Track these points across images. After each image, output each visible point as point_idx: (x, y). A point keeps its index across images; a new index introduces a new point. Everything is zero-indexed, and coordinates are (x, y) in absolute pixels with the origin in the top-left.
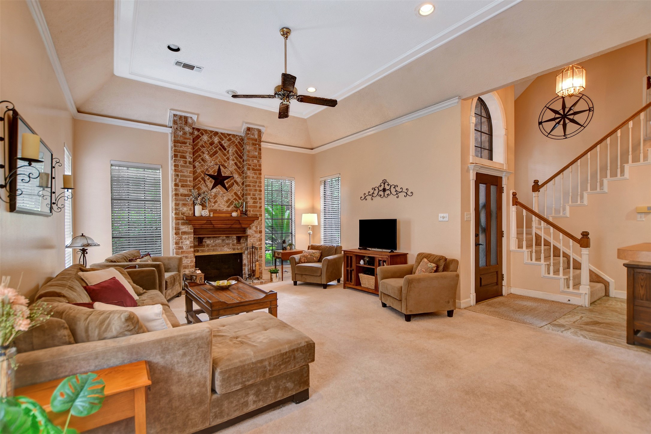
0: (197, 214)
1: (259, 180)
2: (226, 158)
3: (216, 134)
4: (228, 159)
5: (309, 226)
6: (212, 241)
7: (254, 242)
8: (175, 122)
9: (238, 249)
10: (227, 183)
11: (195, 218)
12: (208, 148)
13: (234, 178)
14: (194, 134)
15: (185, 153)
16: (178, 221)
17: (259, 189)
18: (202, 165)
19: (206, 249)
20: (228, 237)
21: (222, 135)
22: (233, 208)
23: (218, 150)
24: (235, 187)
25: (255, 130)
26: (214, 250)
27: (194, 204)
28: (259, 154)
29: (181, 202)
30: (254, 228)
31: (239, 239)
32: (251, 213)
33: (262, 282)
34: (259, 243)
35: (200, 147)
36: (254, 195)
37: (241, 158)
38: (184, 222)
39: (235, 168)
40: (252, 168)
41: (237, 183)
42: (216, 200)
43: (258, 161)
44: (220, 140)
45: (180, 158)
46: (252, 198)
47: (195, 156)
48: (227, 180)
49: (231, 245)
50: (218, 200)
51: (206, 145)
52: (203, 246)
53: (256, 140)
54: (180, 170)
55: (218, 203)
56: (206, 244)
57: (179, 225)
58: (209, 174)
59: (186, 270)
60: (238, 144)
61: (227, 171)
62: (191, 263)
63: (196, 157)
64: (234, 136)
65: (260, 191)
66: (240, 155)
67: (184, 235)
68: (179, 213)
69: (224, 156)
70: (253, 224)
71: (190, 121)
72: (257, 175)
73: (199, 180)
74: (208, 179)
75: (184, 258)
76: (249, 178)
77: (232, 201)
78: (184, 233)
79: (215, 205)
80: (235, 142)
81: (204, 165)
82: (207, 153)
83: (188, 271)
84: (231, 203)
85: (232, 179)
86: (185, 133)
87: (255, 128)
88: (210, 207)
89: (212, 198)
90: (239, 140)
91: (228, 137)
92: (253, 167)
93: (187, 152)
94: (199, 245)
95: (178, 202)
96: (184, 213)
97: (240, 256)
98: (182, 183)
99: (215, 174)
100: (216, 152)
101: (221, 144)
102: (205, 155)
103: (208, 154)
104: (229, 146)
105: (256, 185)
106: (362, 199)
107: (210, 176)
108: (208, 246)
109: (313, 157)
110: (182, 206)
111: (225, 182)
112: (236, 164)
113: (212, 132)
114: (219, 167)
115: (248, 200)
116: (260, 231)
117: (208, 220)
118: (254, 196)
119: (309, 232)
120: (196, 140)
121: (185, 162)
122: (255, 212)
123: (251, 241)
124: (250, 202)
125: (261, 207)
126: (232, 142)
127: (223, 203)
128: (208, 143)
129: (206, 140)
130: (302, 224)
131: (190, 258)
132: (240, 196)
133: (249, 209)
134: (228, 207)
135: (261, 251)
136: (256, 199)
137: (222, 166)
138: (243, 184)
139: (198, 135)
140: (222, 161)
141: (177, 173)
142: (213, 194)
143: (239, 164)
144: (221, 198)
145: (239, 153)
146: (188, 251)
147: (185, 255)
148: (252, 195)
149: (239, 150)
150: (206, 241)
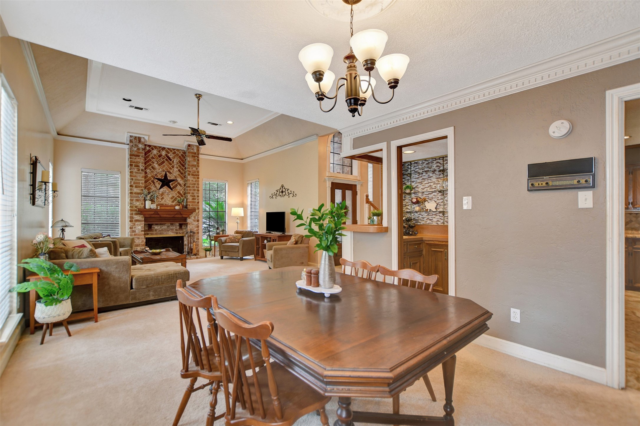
0: (147, 207)
1: (198, 183)
3: (164, 149)
4: (173, 167)
5: (237, 217)
6: (159, 227)
7: (192, 228)
8: (131, 141)
9: (180, 233)
10: (172, 184)
11: (146, 210)
12: (157, 159)
13: (177, 181)
14: (146, 149)
15: (138, 163)
16: (132, 212)
17: (197, 189)
18: (152, 171)
19: (154, 232)
20: (172, 224)
21: (169, 150)
22: (176, 203)
23: (165, 161)
24: (179, 188)
25: (194, 146)
26: (160, 234)
27: (145, 200)
28: (197, 163)
29: (135, 199)
30: (193, 218)
31: (181, 226)
32: (190, 207)
33: (198, 257)
34: (197, 229)
35: (151, 159)
36: (193, 193)
37: (183, 166)
38: (137, 213)
39: (178, 174)
40: (192, 174)
41: (180, 185)
42: (163, 197)
43: (197, 169)
44: (166, 153)
45: (135, 166)
46: (191, 195)
48: (172, 183)
49: (174, 230)
50: (164, 197)
51: (156, 157)
52: (152, 231)
53: (195, 153)
54: (134, 175)
55: (165, 199)
56: (154, 229)
57: (133, 215)
58: (157, 178)
59: (138, 247)
60: (181, 156)
61: (172, 176)
62: (141, 242)
63: (148, 165)
64: (178, 150)
65: (198, 191)
66: (182, 164)
67: (137, 222)
68: (133, 206)
69: (169, 165)
70: (192, 215)
71: (142, 140)
72: (195, 178)
73: (149, 182)
74: (157, 182)
75: (137, 239)
76: (189, 181)
77: (176, 198)
78: (137, 221)
79: (162, 200)
80: (179, 155)
81: (154, 172)
82: (156, 162)
83: (139, 248)
84: (175, 199)
85: (176, 182)
86: (139, 149)
87: (194, 145)
88: (158, 202)
89: (159, 196)
90: (182, 153)
91: (173, 151)
92: (192, 173)
93: (140, 162)
94: (148, 230)
95: (132, 198)
96: (137, 206)
97: (182, 238)
98: (136, 185)
99: (162, 178)
100: (163, 162)
101: (167, 156)
102: (154, 164)
103: (157, 164)
104: (174, 158)
105: (194, 186)
106: (271, 197)
107: (159, 179)
108: (156, 230)
109: (243, 164)
110: (136, 201)
111: (170, 184)
112: (179, 170)
113: (160, 147)
114: (166, 173)
115: (188, 197)
116: (197, 220)
117: (156, 211)
119: (237, 221)
120: (148, 154)
121: (139, 170)
122: (193, 206)
123: (190, 227)
124: (190, 199)
125: (198, 202)
126: (176, 155)
127: (169, 199)
128: (157, 155)
129: (155, 153)
130: (232, 215)
131: (141, 239)
132: (182, 194)
133: (188, 204)
134: (173, 202)
135: (198, 235)
136: (194, 196)
137: (168, 172)
138: (185, 185)
139: (149, 150)
140: (168, 169)
141: (132, 178)
142: (160, 192)
143: (181, 171)
144: (167, 196)
145: (182, 163)
146: (139, 234)
147: (137, 237)
148: (191, 194)
149: (182, 160)
150: (154, 226)
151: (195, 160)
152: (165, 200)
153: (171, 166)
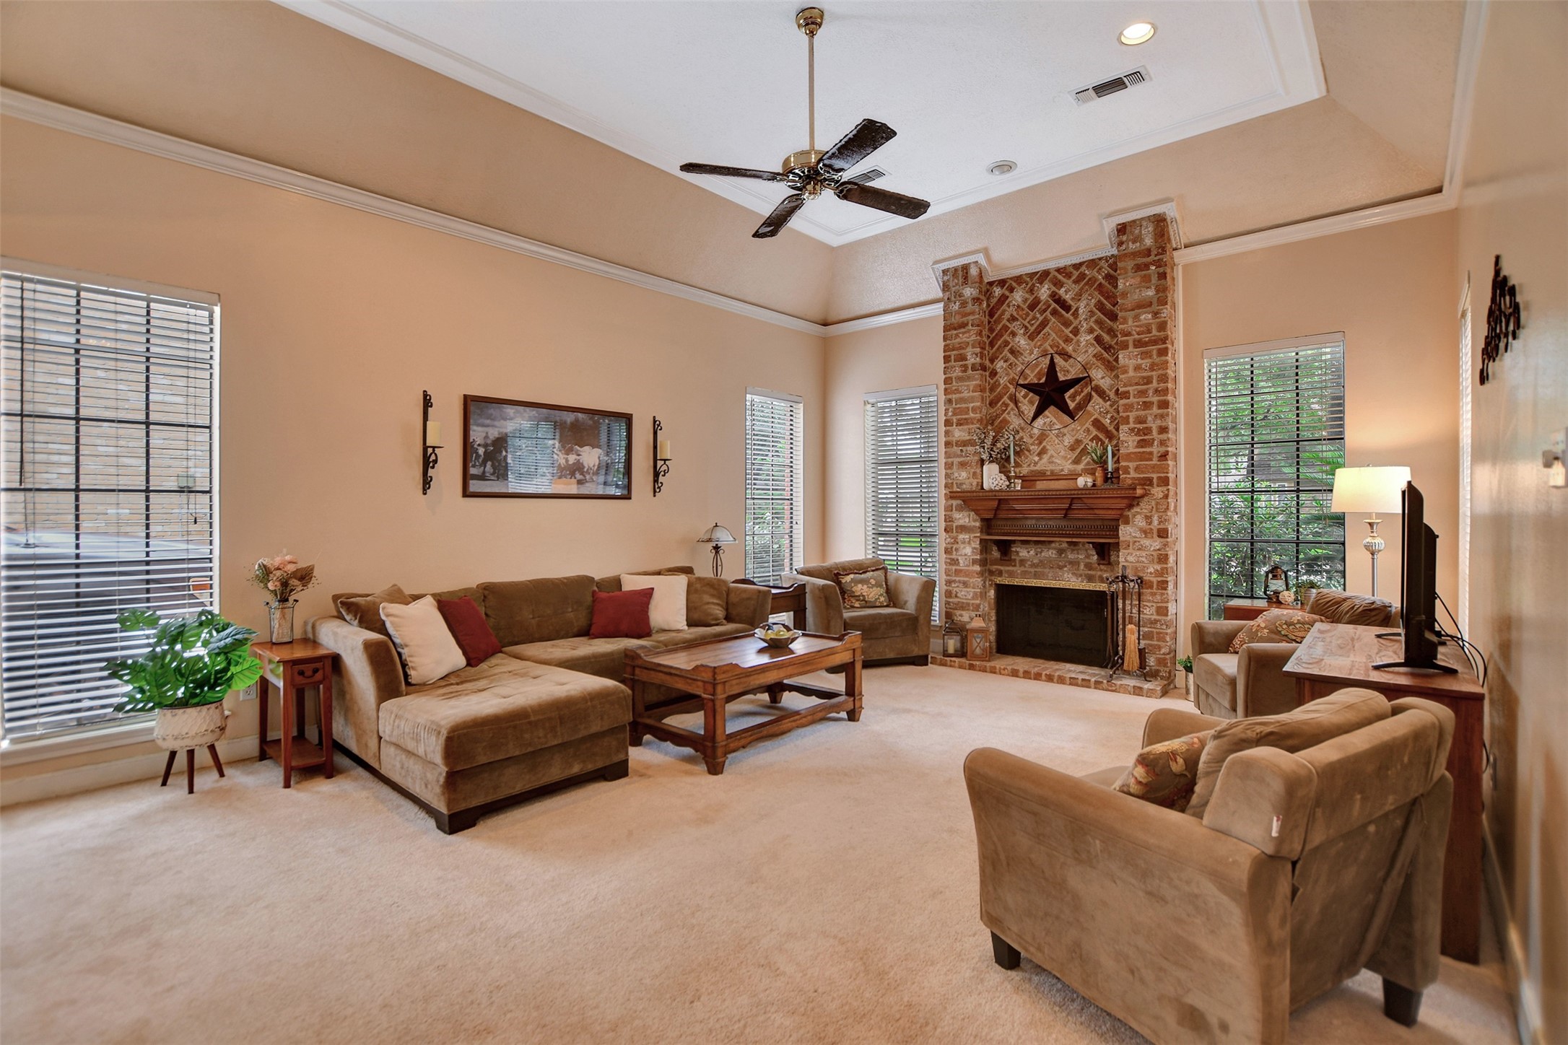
0: (985, 486)
1: (1160, 372)
2: (1071, 332)
3: (1044, 275)
4: (1076, 332)
5: (1369, 515)
6: (1032, 552)
7: (1137, 562)
8: (945, 287)
9: (1102, 580)
11: (984, 494)
12: (1025, 320)
13: (1091, 381)
14: (993, 297)
15: (963, 348)
16: (951, 502)
17: (1159, 401)
18: (1010, 364)
19: (1018, 569)
20: (1073, 544)
21: (1060, 273)
22: (1088, 463)
23: (1050, 317)
24: (1097, 405)
25: (1145, 224)
26: (1036, 576)
27: (982, 462)
28: (1158, 291)
29: (956, 460)
30: (1140, 521)
31: (1098, 550)
32: (1131, 474)
34: (1158, 567)
35: (1007, 324)
36: (1141, 420)
37: (1113, 317)
38: (961, 505)
39: (1095, 352)
40: (1134, 341)
41: (1101, 393)
42: (1044, 447)
43: (1156, 314)
44: (1054, 289)
45: (955, 361)
46: (1132, 430)
47: (997, 346)
48: (1072, 391)
49: (1082, 567)
50: (1048, 447)
51: (1020, 313)
52: (1010, 562)
53: (1148, 252)
54: (954, 388)
55: (1049, 454)
56: (1018, 559)
57: (952, 510)
58: (1026, 382)
59: (964, 613)
60: (1103, 282)
61: (1072, 366)
62: (973, 598)
63: (998, 349)
64: (1092, 263)
65: (1165, 405)
66: (1109, 312)
67: (961, 533)
68: (952, 483)
69: (1063, 328)
70: (1136, 509)
71: (974, 271)
72: (1151, 357)
73: (1003, 403)
74: (1025, 397)
75: (961, 585)
76: (1126, 372)
77: (1087, 445)
78: (963, 529)
79: (1040, 459)
80: (1096, 280)
81: (1016, 364)
82: (1022, 332)
83: (968, 615)
84: (1084, 452)
85: (1086, 385)
86: (964, 304)
87: (1143, 219)
88: (1029, 465)
89: (1032, 444)
90: (1106, 270)
91: (1075, 272)
92: (1136, 336)
93: (968, 344)
94: (1001, 560)
96: (961, 484)
97: (1110, 599)
98: (960, 417)
99: (1040, 379)
100: (1044, 324)
101: (1057, 297)
102: (1017, 339)
103: (1025, 334)
104: (1078, 297)
105: (1147, 390)
106: (1483, 377)
107: (1030, 387)
108: (1022, 562)
110: (958, 469)
111: (1067, 395)
112: (1098, 340)
113: (1032, 275)
114: (1052, 359)
115: (1122, 436)
116: (1160, 530)
118: (1140, 423)
119: (1369, 540)
120: (998, 310)
121: (965, 369)
122: (1143, 472)
123: (1131, 558)
124: (1129, 442)
125: (1165, 455)
126: (1087, 284)
127: (1062, 453)
128: (1025, 307)
129: (1020, 300)
131: (972, 587)
132: (1111, 428)
133: (1123, 464)
134: (1077, 461)
135: (1162, 594)
136: (1148, 431)
137: (1060, 354)
138: (1116, 391)
139: (1003, 295)
140: (1061, 342)
141: (950, 397)
142: (1036, 431)
143: (1106, 338)
144: (1057, 441)
145: (1109, 306)
146: (968, 570)
147: (962, 579)
148: (1134, 423)
149: (1107, 298)
150: (1018, 550)
151: (1147, 279)
152: (1052, 456)
153: (1070, 329)
